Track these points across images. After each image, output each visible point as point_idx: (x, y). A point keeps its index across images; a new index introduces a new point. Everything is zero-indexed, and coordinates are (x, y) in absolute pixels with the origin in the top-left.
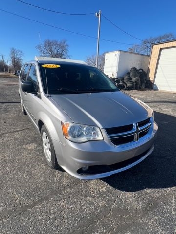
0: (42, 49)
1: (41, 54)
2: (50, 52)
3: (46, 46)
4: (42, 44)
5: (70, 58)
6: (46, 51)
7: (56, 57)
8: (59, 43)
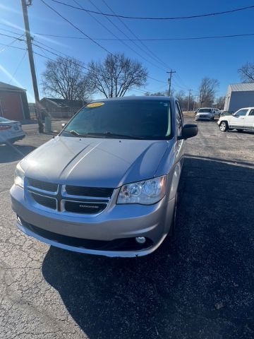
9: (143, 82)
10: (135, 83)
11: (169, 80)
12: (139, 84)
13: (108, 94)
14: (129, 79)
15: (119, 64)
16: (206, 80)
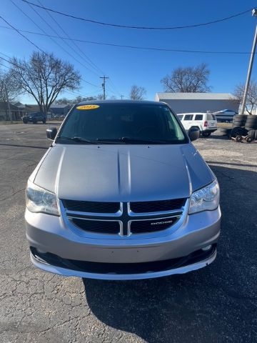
0: (170, 82)
1: (167, 88)
2: (179, 86)
3: (175, 77)
4: (171, 75)
5: (210, 91)
6: (174, 84)
7: (188, 91)
8: (194, 69)
9: (76, 85)
10: (67, 86)
11: (103, 85)
12: (72, 87)
13: (37, 96)
14: (61, 81)
15: (47, 64)
16: (134, 87)
